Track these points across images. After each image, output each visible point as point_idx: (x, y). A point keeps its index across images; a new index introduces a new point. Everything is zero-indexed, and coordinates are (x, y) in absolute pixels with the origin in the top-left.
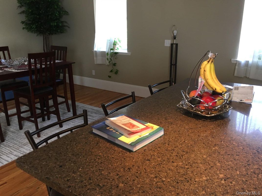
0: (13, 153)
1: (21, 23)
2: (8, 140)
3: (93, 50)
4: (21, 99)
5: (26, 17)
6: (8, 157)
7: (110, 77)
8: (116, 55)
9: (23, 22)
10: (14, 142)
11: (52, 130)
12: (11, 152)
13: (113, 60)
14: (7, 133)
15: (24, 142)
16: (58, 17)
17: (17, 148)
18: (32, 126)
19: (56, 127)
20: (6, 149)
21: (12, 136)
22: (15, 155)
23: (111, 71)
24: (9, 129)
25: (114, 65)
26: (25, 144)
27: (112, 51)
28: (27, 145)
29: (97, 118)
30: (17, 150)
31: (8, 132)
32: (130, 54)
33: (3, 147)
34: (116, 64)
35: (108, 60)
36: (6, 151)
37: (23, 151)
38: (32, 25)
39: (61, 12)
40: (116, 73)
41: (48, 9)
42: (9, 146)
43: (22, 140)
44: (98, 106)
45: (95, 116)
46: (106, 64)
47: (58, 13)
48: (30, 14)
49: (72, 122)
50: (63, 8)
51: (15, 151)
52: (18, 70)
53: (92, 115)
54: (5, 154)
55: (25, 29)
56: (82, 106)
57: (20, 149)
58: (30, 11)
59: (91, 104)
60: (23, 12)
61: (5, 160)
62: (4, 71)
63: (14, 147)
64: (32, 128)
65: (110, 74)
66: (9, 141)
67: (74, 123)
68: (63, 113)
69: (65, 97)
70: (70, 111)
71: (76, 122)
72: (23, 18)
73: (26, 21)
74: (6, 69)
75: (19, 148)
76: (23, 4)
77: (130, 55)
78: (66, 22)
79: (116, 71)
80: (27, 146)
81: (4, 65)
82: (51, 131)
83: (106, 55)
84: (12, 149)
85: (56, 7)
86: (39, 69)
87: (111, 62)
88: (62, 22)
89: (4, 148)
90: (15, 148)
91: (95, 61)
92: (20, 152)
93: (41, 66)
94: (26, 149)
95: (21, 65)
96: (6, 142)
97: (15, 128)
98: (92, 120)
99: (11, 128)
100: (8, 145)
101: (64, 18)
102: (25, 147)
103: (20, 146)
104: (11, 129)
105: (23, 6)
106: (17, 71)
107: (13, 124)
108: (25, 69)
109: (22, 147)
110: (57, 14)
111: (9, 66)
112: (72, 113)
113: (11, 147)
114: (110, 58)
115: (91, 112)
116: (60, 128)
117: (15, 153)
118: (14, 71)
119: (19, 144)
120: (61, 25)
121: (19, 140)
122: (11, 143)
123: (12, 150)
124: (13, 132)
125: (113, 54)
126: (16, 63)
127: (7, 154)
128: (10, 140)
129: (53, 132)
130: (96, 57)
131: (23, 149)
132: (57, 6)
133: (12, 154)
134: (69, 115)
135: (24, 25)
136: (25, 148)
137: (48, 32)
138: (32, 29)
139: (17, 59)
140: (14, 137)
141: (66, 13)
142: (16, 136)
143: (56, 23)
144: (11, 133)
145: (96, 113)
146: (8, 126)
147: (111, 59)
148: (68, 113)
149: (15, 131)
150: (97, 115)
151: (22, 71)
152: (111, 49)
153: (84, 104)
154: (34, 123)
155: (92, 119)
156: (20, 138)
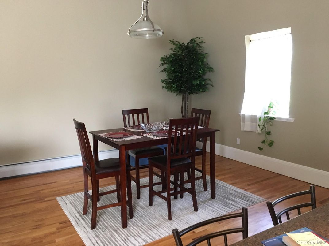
0: (141, 235)
1: (161, 81)
2: (136, 217)
3: (239, 113)
4: (155, 169)
5: (168, 75)
6: (136, 239)
7: (260, 149)
8: (271, 121)
9: (163, 81)
10: (143, 221)
11: (186, 213)
12: (139, 234)
13: (266, 127)
14: (136, 208)
15: (154, 223)
16: (201, 75)
17: (145, 230)
18: (163, 203)
19: (190, 210)
20: (134, 228)
21: (141, 213)
22: (143, 239)
23: (264, 142)
24: (139, 203)
25: (269, 133)
26: (154, 226)
27: (266, 115)
28: (157, 228)
29: (242, 205)
30: (145, 232)
31: (137, 206)
32: (293, 120)
33: (131, 226)
34: (271, 132)
35: (260, 127)
36: (134, 231)
37: (152, 236)
38: (172, 85)
39: (206, 69)
40: (271, 144)
41: (191, 67)
42: (137, 226)
43: (151, 221)
44: (244, 188)
45: (240, 201)
46: (257, 132)
47: (202, 70)
48: (171, 73)
49: (210, 207)
50: (208, 64)
51: (143, 233)
52: (157, 136)
53: (235, 199)
54: (133, 235)
55: (164, 88)
56: (222, 185)
57: (149, 232)
58: (173, 69)
59: (234, 184)
60: (165, 70)
61: (132, 243)
62: (142, 137)
63: (142, 227)
64: (163, 206)
65: (262, 145)
66: (137, 219)
67: (213, 208)
68: (198, 191)
69: (203, 171)
70: (207, 190)
71: (215, 207)
72: (164, 76)
73: (166, 79)
74: (145, 135)
75: (147, 230)
76: (166, 62)
77: (293, 122)
78: (209, 80)
79: (271, 142)
80: (156, 230)
81: (143, 129)
82: (184, 214)
83: (258, 120)
84: (141, 230)
85: (200, 63)
86: (179, 136)
87: (264, 130)
88: (205, 80)
89: (133, 227)
90: (144, 230)
91: (242, 127)
92: (149, 236)
93: (182, 133)
94: (155, 234)
95: (160, 130)
96: (134, 219)
97: (144, 202)
98: (236, 208)
99: (140, 201)
100: (137, 224)
101: (208, 75)
102: (155, 230)
103: (149, 227)
104: (141, 203)
105: (165, 63)
106: (155, 138)
107: (143, 198)
108: (164, 136)
109: (151, 230)
110: (200, 72)
111: (148, 131)
112: (209, 193)
113: (139, 226)
114: (263, 124)
115: (235, 195)
116: (195, 212)
117: (143, 236)
118: (152, 137)
119: (148, 224)
120: (204, 83)
121: (148, 219)
122: (139, 222)
123: (140, 232)
124: (142, 208)
125: (268, 119)
126: (155, 127)
127: (134, 235)
128: (139, 218)
129: (186, 215)
130: (243, 122)
131: (152, 232)
132: (202, 62)
133: (140, 237)
134: (206, 195)
135: (165, 84)
136: (155, 232)
137: (189, 92)
138: (173, 88)
139: (156, 123)
140: (143, 214)
141: (211, 70)
142: (146, 214)
143: (199, 81)
144: (140, 208)
145: (240, 198)
146: (138, 199)
147: (264, 126)
148: (205, 192)
149: (145, 207)
150: (243, 201)
151: (161, 139)
152: (265, 113)
153: (225, 183)
154: (166, 201)
155: (236, 206)
156: (150, 217)
